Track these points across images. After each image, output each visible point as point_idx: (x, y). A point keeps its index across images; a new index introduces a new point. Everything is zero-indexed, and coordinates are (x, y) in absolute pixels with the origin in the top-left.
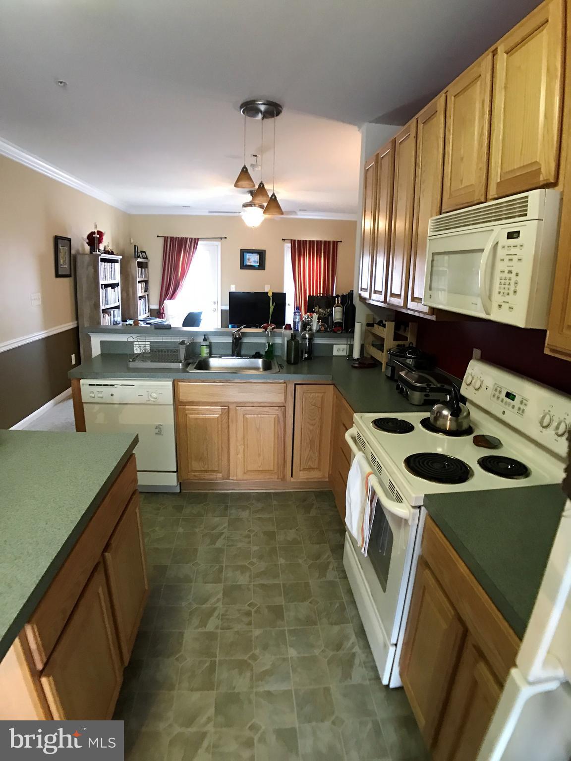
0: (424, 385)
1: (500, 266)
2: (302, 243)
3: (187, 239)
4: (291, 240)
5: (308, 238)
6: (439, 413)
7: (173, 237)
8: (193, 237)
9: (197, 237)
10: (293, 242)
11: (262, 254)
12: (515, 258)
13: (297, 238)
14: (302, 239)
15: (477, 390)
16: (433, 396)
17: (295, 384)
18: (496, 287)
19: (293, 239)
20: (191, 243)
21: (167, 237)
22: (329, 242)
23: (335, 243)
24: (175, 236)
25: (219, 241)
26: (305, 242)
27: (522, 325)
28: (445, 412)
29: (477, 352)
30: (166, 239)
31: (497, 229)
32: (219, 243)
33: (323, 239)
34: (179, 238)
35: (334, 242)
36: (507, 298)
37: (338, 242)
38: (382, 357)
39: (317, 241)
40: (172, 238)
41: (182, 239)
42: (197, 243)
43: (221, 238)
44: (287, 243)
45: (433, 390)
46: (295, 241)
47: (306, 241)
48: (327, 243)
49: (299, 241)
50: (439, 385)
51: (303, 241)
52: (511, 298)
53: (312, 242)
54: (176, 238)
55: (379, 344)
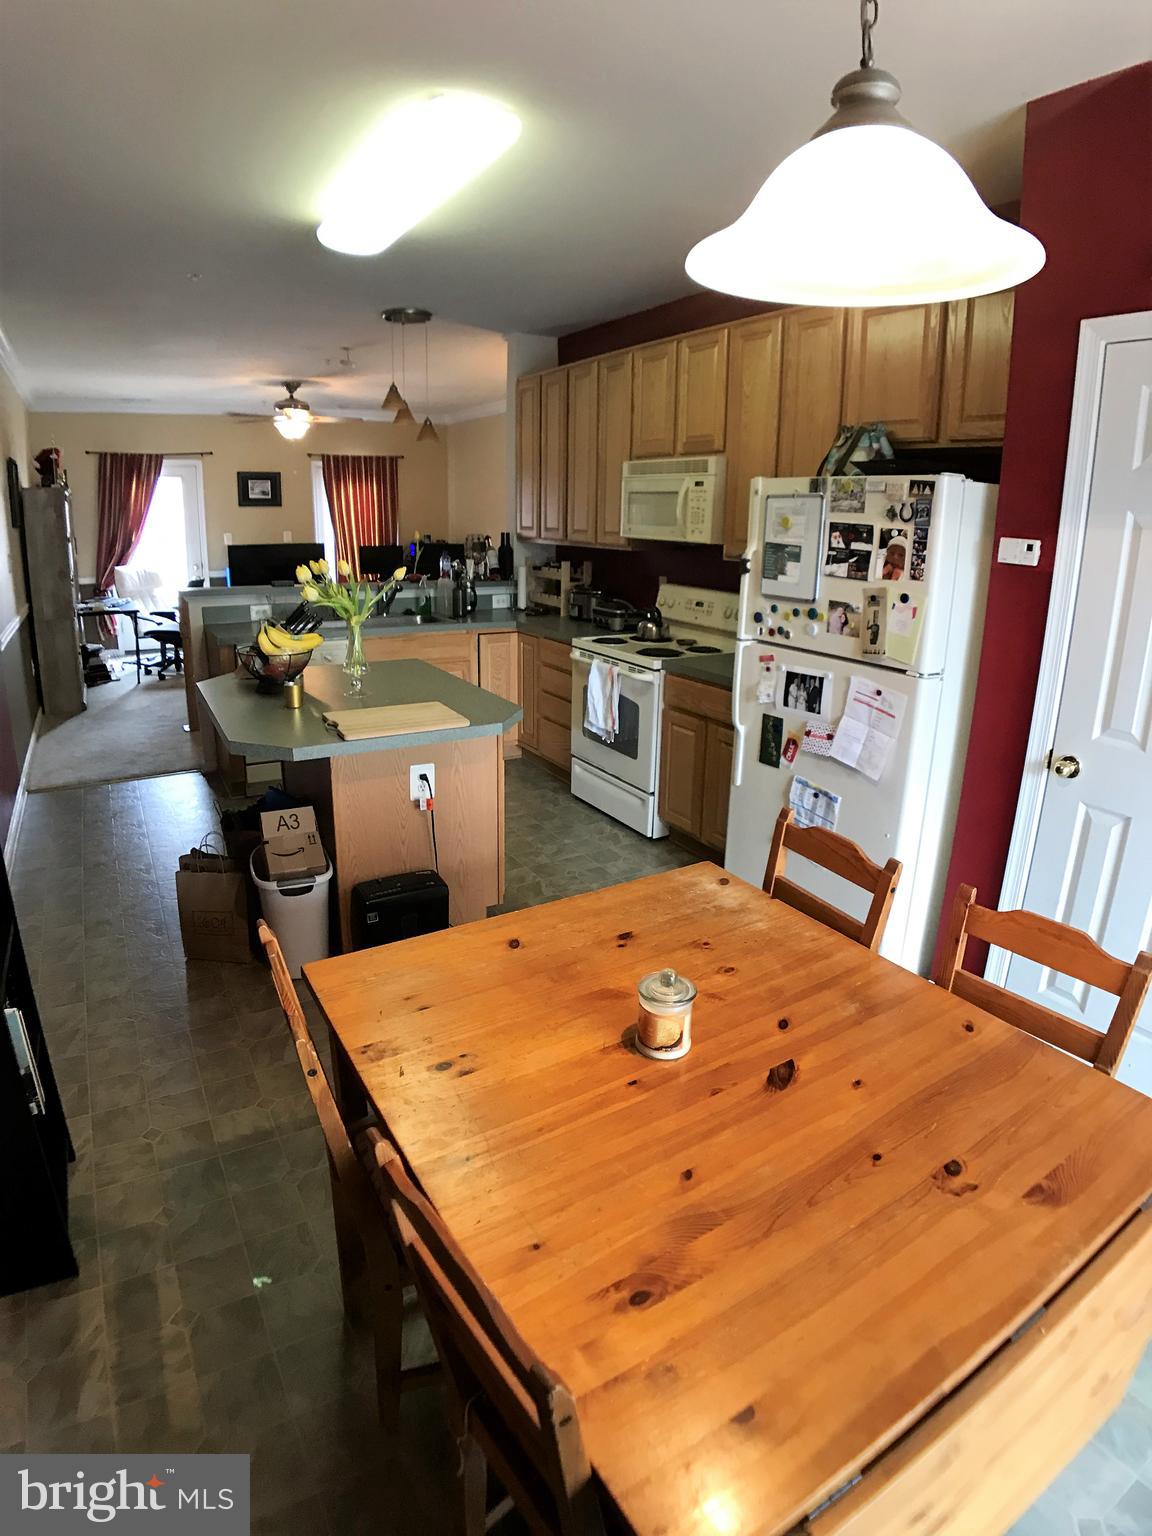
0: (623, 612)
1: (691, 504)
2: (340, 460)
3: (142, 456)
4: (323, 456)
5: (351, 452)
6: (646, 627)
7: (116, 454)
8: (153, 452)
9: (159, 452)
10: (325, 459)
11: (274, 479)
12: (701, 499)
13: (332, 452)
14: (341, 453)
15: (671, 607)
16: (632, 621)
17: (479, 635)
18: (689, 519)
19: (326, 453)
20: (150, 467)
21: (106, 454)
22: (384, 458)
23: (394, 460)
24: (120, 450)
25: (198, 459)
26: (345, 459)
27: (708, 542)
28: (650, 625)
29: (662, 579)
30: (102, 456)
31: (687, 479)
32: (198, 463)
33: (373, 454)
34: (126, 455)
35: (392, 459)
36: (696, 526)
37: (397, 458)
38: (560, 602)
39: (365, 458)
40: (114, 456)
41: (133, 456)
42: (161, 462)
43: (202, 454)
44: (317, 460)
45: (630, 616)
46: (328, 457)
47: (347, 457)
48: (380, 460)
49: (336, 458)
50: (635, 610)
51: (343, 457)
52: (700, 526)
53: (356, 459)
54: (122, 455)
55: (554, 587)
